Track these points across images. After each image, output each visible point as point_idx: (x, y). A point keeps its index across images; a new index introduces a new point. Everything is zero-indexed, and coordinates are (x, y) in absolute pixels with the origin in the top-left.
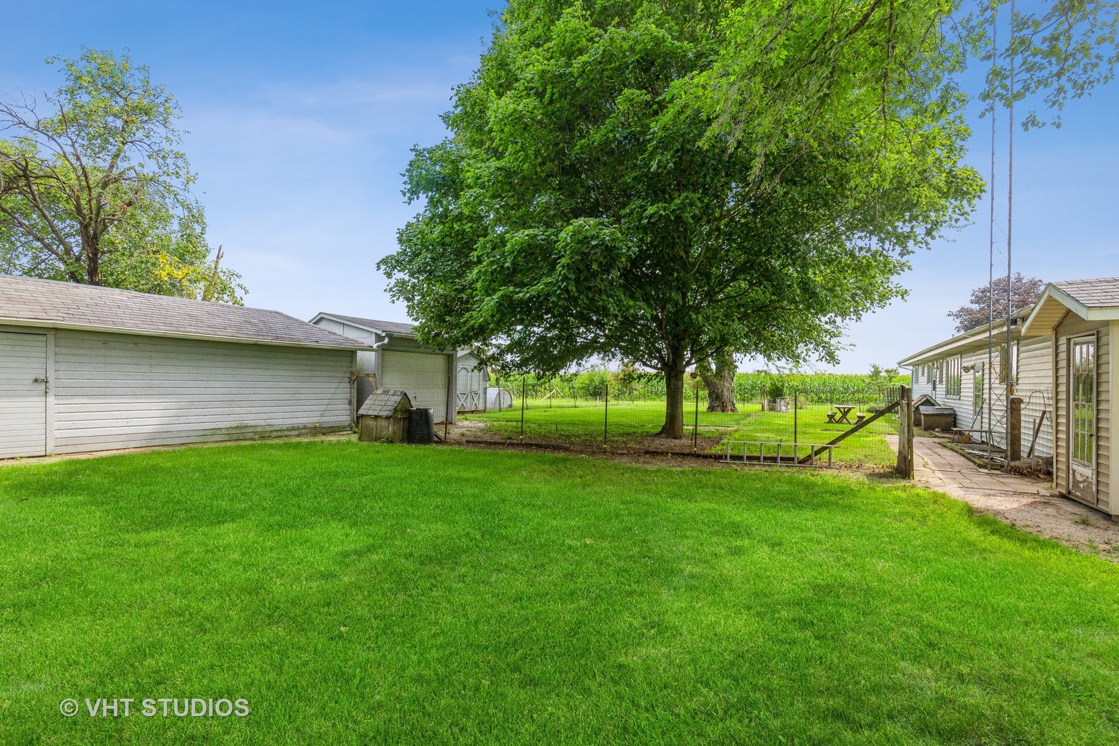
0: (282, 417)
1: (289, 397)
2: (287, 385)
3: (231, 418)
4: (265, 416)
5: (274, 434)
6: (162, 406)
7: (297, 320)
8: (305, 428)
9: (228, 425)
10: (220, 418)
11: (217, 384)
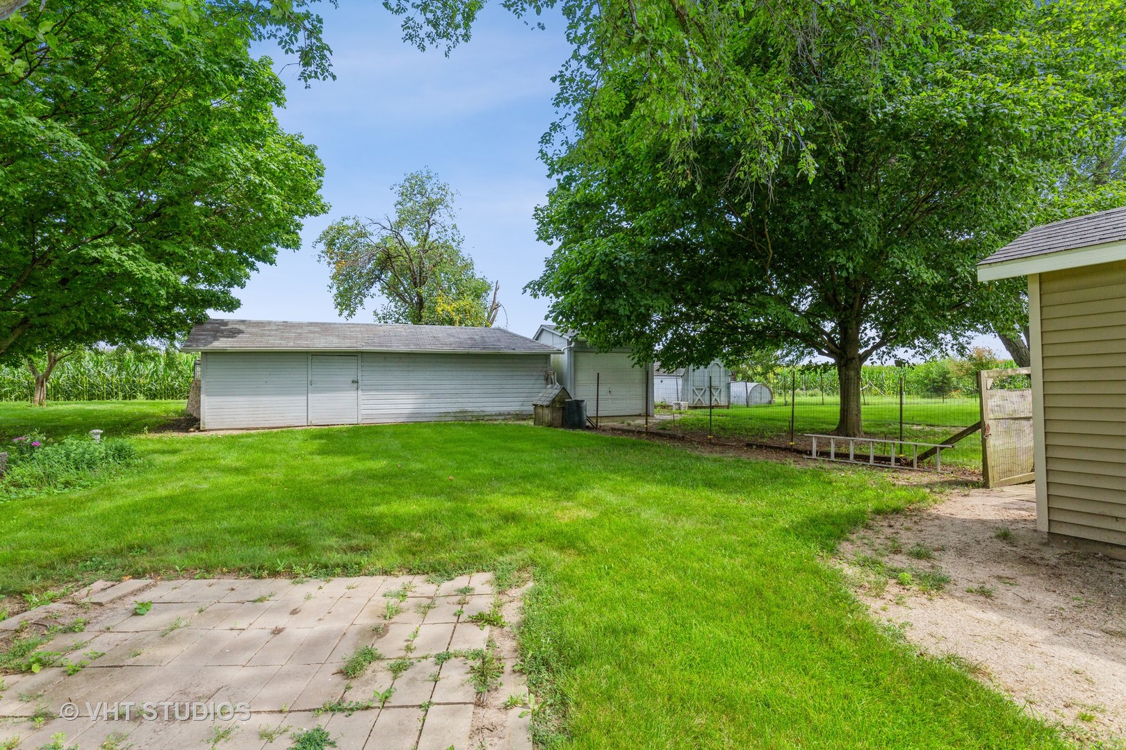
0: (492, 405)
1: (496, 391)
2: (495, 382)
3: (459, 405)
4: (479, 405)
5: (486, 418)
6: (415, 396)
7: (521, 337)
8: (509, 414)
9: (455, 410)
10: (449, 405)
11: (448, 382)
